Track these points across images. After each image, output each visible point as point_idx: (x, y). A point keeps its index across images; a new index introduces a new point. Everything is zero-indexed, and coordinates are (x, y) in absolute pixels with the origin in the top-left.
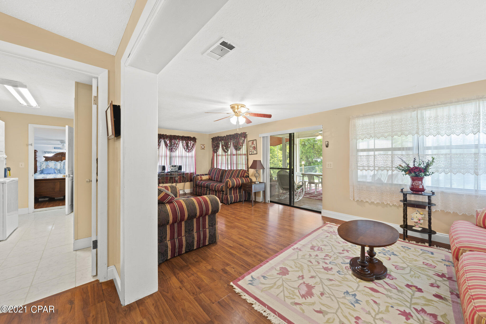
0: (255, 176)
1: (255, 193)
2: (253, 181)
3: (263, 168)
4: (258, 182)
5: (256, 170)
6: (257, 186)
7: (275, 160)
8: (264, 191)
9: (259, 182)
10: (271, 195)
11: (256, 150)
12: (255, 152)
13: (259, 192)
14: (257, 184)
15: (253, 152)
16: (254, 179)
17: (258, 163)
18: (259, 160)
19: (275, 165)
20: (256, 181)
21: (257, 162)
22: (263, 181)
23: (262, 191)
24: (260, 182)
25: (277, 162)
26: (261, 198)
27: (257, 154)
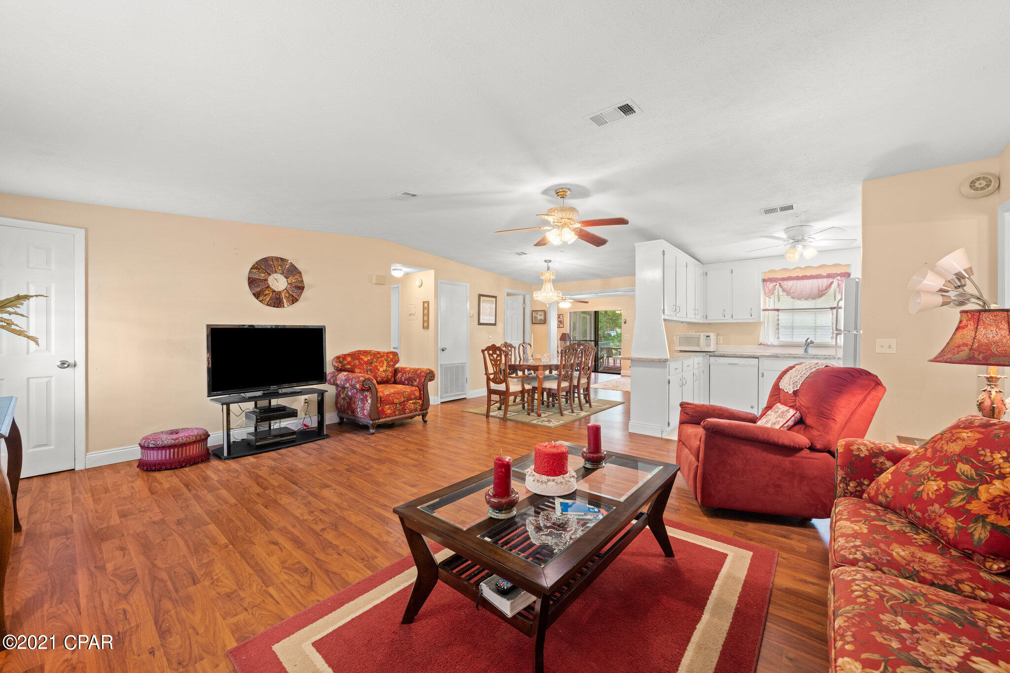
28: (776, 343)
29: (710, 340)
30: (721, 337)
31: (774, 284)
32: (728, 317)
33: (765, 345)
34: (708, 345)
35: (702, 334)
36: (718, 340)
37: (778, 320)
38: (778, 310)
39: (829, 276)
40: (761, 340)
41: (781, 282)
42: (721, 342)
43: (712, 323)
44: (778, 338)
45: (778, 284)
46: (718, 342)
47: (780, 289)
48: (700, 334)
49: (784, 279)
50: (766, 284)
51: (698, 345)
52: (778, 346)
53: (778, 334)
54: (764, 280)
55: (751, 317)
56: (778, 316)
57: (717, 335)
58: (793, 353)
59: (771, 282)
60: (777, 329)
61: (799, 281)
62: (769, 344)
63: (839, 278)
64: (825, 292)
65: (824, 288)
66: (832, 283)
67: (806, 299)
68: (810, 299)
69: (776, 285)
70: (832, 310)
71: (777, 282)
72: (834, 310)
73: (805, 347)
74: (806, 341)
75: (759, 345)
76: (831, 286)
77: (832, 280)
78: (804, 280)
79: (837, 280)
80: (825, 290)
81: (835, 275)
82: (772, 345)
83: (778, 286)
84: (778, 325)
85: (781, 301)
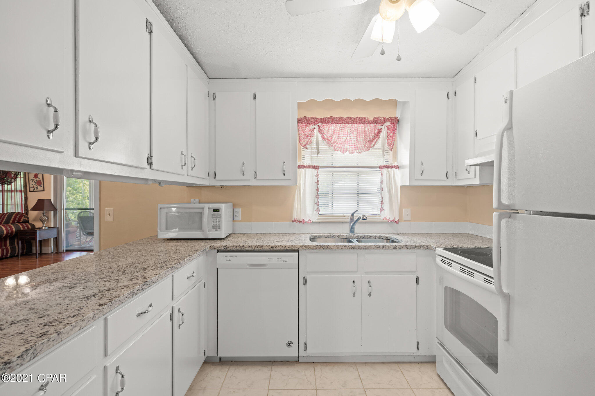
0: (40, 219)
1: (40, 241)
2: (36, 227)
3: (55, 210)
4: (45, 227)
5: (43, 212)
6: (43, 233)
7: (78, 197)
8: (56, 238)
9: (47, 228)
10: (68, 244)
11: (42, 185)
12: (42, 189)
13: (47, 240)
14: (45, 230)
15: (37, 188)
16: (38, 225)
17: (46, 203)
18: (49, 199)
19: (78, 204)
20: (43, 227)
21: (45, 201)
22: (54, 225)
23: (52, 239)
24: (49, 228)
25: (82, 201)
26: (51, 248)
27: (44, 191)
28: (315, 219)
29: (220, 216)
30: (239, 210)
31: (312, 127)
32: (249, 175)
33: (300, 222)
34: (217, 227)
35: (207, 206)
36: (235, 214)
37: (317, 183)
38: (317, 168)
39: (377, 121)
40: (295, 216)
41: (320, 124)
42: (240, 218)
43: (226, 187)
44: (318, 210)
45: (316, 127)
46: (235, 219)
47: (320, 136)
48: (202, 205)
49: (325, 121)
50: (302, 127)
51: (200, 228)
52: (319, 223)
53: (318, 204)
54: (300, 121)
55: (283, 177)
56: (317, 176)
57: (234, 206)
58: (336, 234)
59: (307, 123)
60: (316, 197)
61: (342, 125)
62: (306, 221)
63: (388, 124)
64: (372, 143)
65: (371, 137)
66: (380, 131)
67: (352, 153)
68: (355, 152)
69: (315, 128)
70: (381, 169)
71: (315, 125)
72: (384, 170)
73: (352, 224)
74: (353, 215)
75: (293, 222)
76: (380, 134)
77: (380, 127)
78: (349, 124)
79: (386, 128)
80: (373, 140)
81: (383, 120)
82: (310, 222)
83: (316, 131)
84: (317, 190)
85: (321, 154)
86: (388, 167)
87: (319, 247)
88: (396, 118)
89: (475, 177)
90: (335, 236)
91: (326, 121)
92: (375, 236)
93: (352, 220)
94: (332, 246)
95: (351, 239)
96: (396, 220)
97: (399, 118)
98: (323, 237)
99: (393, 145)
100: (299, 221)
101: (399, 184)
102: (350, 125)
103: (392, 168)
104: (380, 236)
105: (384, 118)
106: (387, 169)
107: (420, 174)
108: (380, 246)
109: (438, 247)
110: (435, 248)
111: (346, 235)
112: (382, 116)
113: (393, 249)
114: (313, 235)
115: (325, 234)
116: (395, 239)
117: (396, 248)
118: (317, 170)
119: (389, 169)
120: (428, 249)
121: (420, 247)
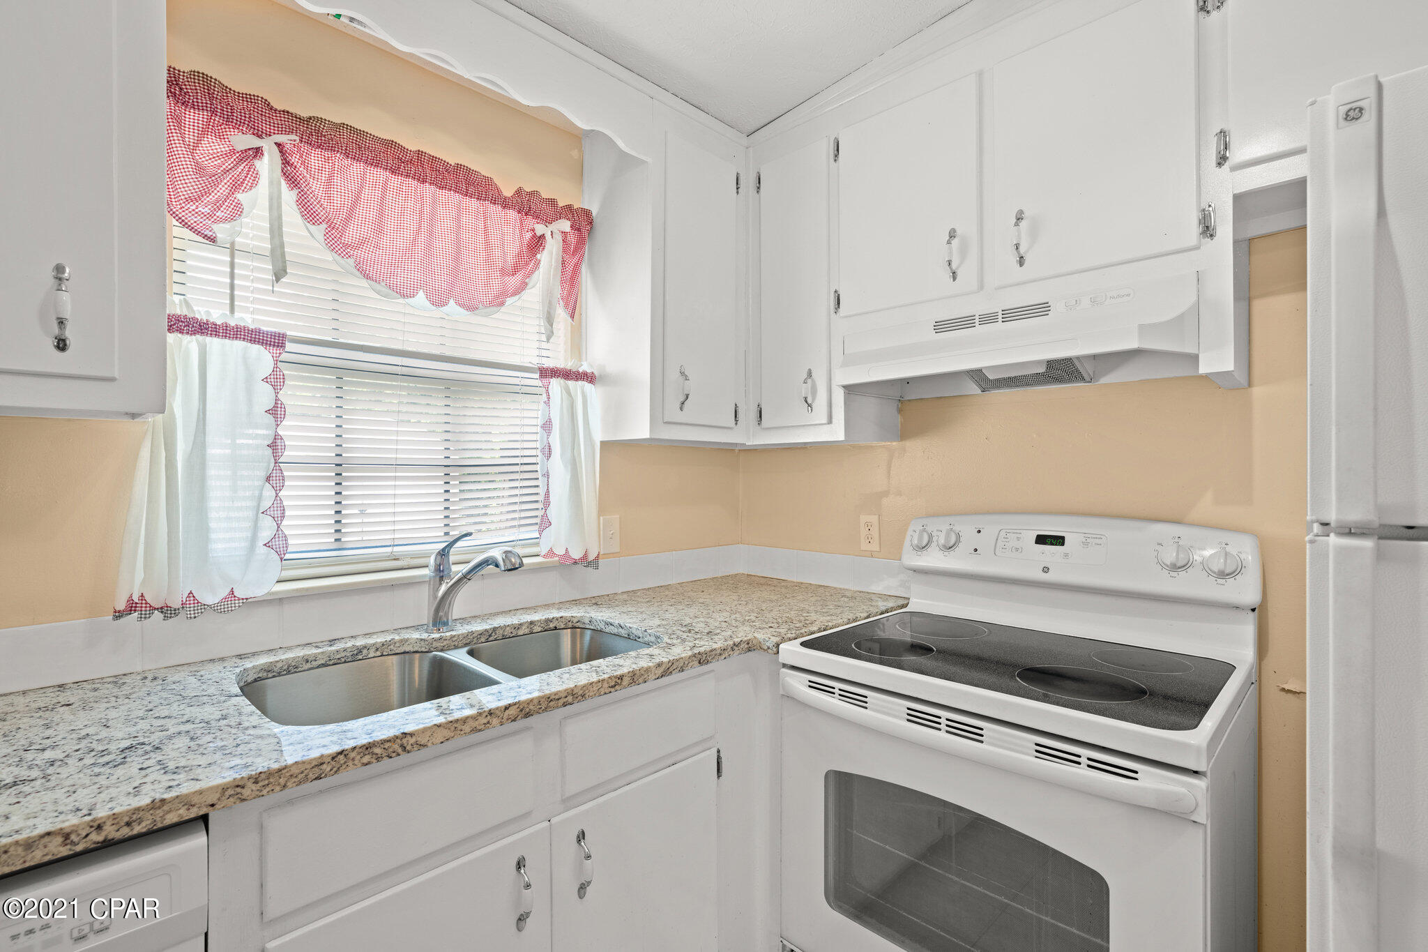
28: (259, 584)
31: (244, 141)
33: (167, 611)
37: (276, 413)
38: (272, 342)
39: (528, 205)
40: (133, 583)
41: (288, 141)
44: (277, 542)
45: (268, 146)
47: (289, 198)
49: (314, 133)
52: (282, 601)
53: (275, 514)
55: (52, 361)
56: (277, 383)
58: (371, 641)
59: (214, 112)
60: (268, 479)
61: (395, 181)
62: (210, 599)
63: (565, 225)
64: (513, 281)
65: (510, 260)
66: (537, 243)
67: (439, 302)
68: (452, 302)
69: (258, 152)
70: (545, 381)
71: (260, 137)
72: (556, 384)
73: (443, 588)
74: (443, 553)
75: (118, 615)
76: (538, 256)
77: (540, 229)
78: (424, 181)
79: (559, 237)
80: (515, 271)
81: (549, 210)
82: (232, 603)
83: (267, 165)
84: (275, 445)
85: (290, 285)
86: (567, 375)
87: (352, 755)
88: (587, 213)
89: (830, 421)
90: (365, 652)
91: (319, 133)
92: (532, 623)
93: (441, 572)
94: (424, 730)
95: (442, 650)
96: (591, 557)
97: (594, 214)
98: (309, 665)
99: (576, 303)
100: (161, 609)
101: (599, 436)
102: (428, 189)
103: (577, 380)
104: (548, 621)
105: (552, 202)
106: (562, 381)
107: (678, 405)
108: (621, 677)
109: (783, 640)
110: (778, 645)
111: (416, 635)
112: (545, 195)
113: (662, 677)
114: (248, 664)
115: (315, 651)
116: (607, 624)
117: (671, 669)
118: (275, 351)
119: (571, 383)
120: (749, 650)
121: (733, 649)
